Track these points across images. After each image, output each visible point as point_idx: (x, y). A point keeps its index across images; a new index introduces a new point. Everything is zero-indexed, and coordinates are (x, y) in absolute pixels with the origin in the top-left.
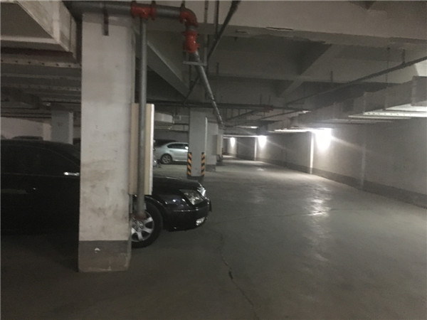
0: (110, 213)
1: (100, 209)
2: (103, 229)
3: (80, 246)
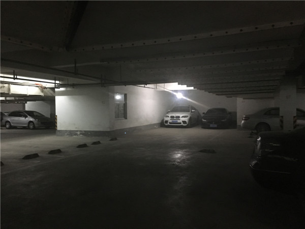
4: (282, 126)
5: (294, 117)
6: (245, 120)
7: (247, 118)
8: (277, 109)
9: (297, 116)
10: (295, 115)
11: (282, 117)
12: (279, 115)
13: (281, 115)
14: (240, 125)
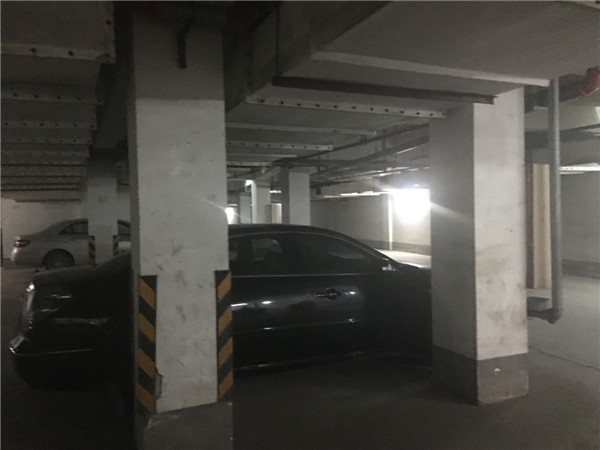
0: (507, 318)
1: (497, 313)
2: (502, 341)
3: (479, 369)
4: (92, 256)
5: (115, 237)
6: (20, 246)
7: (24, 243)
8: (85, 222)
9: (120, 234)
10: (116, 233)
11: (93, 237)
12: (87, 233)
13: (90, 233)
14: (9, 259)
